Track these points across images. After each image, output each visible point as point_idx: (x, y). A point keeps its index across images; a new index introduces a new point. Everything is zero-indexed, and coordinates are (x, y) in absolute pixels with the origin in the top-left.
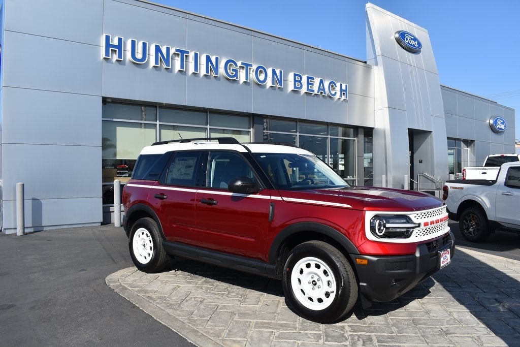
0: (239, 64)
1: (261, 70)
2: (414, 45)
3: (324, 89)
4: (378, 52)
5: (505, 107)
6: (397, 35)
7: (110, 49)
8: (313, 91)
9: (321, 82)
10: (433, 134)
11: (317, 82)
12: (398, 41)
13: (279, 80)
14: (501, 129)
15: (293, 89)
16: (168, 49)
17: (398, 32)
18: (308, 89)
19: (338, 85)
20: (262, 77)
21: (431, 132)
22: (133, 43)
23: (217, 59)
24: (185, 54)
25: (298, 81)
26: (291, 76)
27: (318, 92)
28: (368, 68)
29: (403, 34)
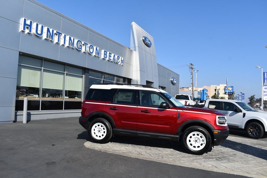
0: (83, 43)
1: (91, 47)
2: (149, 44)
3: (115, 59)
4: (137, 45)
5: (176, 74)
6: (143, 38)
7: (26, 26)
8: (111, 60)
9: (114, 56)
10: (154, 83)
11: (112, 55)
12: (144, 41)
13: (98, 53)
14: (175, 83)
15: (103, 58)
16: (53, 31)
17: (144, 37)
18: (109, 59)
19: (120, 58)
20: (91, 51)
21: (153, 83)
22: (37, 25)
23: (74, 39)
24: (60, 35)
25: (105, 54)
26: (103, 51)
27: (113, 60)
28: (131, 51)
29: (146, 38)
